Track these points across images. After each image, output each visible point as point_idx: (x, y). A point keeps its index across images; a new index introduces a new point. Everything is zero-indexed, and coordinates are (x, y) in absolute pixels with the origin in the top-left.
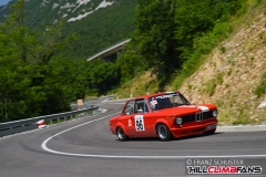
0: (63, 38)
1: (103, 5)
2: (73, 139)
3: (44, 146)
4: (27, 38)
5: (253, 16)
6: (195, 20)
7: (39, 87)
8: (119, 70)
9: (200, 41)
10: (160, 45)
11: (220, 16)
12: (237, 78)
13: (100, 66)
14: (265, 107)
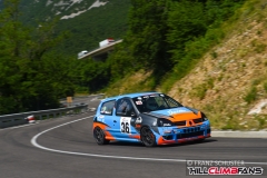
0: (55, 35)
3: (33, 142)
5: (245, 23)
6: (189, 25)
8: (109, 70)
9: (192, 45)
10: (152, 47)
12: (227, 84)
13: (90, 65)
14: (254, 115)
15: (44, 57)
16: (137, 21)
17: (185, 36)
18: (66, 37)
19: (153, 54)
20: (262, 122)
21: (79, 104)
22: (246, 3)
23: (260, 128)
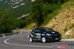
1: (22, 4)
2: (13, 40)
3: (5, 42)
5: (64, 10)
6: (48, 10)
8: (26, 22)
9: (49, 16)
10: (38, 16)
11: (55, 9)
12: (59, 26)
13: (20, 21)
14: (67, 35)
15: (7, 18)
16: (33, 9)
17: (47, 13)
18: (14, 13)
19: (38, 18)
20: (69, 37)
21: (17, 32)
22: (64, 4)
23: (68, 38)
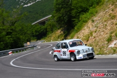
0: (21, 14)
2: (24, 60)
3: (11, 63)
4: (5, 14)
5: (107, 6)
6: (81, 7)
7: (10, 36)
8: (46, 29)
9: (83, 16)
10: (65, 18)
11: (92, 6)
12: (99, 34)
14: (111, 47)
15: (16, 25)
20: (115, 51)
23: (114, 53)
